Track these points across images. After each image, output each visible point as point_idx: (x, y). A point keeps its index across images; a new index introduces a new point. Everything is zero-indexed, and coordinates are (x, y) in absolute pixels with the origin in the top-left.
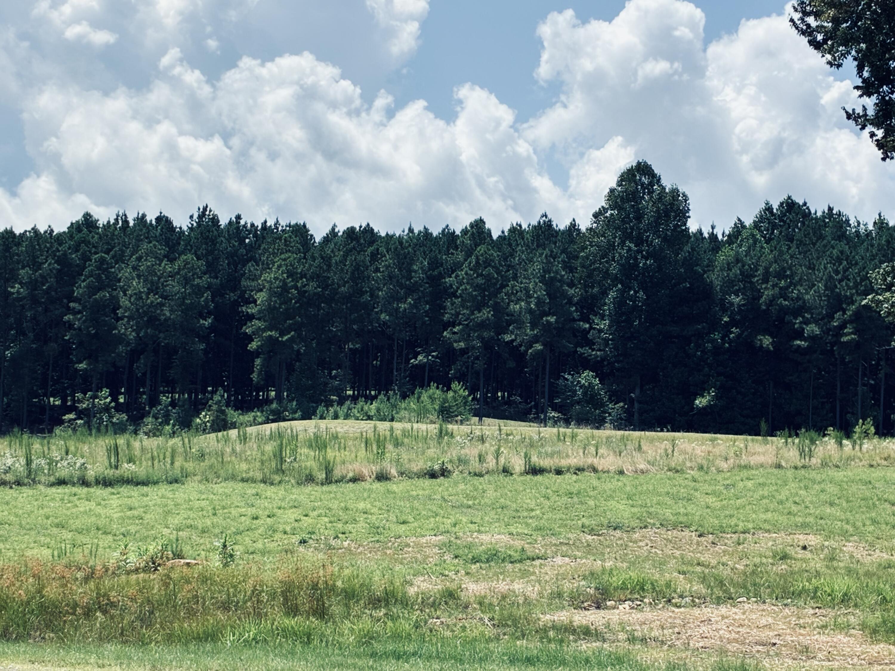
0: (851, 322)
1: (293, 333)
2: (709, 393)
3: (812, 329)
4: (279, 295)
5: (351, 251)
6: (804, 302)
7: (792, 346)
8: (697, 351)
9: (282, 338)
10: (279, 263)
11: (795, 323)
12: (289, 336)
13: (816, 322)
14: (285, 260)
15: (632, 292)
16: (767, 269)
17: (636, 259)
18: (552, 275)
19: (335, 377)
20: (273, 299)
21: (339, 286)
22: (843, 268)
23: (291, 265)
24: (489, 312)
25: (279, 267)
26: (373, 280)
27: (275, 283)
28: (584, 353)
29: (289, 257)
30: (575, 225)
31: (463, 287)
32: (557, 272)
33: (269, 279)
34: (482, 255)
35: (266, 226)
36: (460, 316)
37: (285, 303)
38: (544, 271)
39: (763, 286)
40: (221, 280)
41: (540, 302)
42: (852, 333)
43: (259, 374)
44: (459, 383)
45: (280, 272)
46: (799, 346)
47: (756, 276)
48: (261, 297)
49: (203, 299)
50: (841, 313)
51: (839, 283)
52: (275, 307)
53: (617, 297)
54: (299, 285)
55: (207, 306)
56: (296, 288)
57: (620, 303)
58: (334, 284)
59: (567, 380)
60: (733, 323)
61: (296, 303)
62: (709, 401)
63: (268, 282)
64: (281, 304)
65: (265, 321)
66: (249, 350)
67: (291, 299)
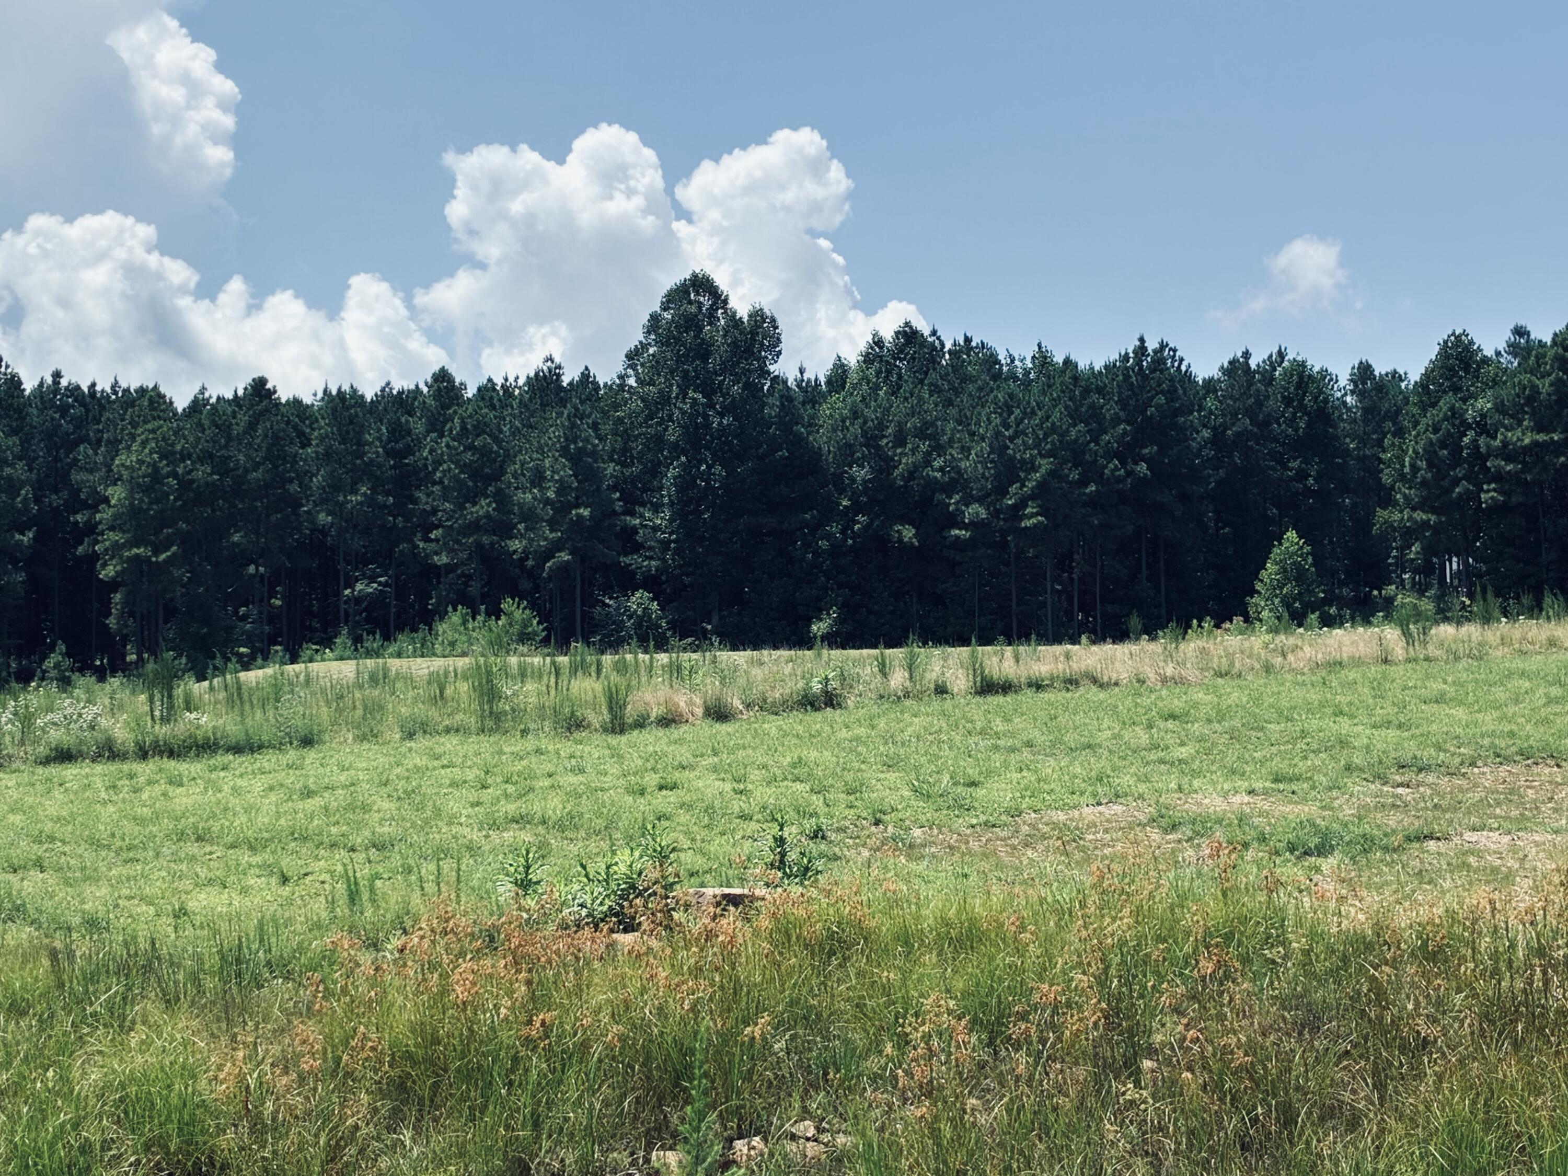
0: (1033, 497)
1: (174, 548)
2: (828, 614)
3: (975, 511)
4: (146, 490)
5: (262, 413)
6: (959, 473)
7: (945, 538)
8: (807, 553)
9: (157, 557)
10: (143, 437)
11: (950, 504)
12: (169, 553)
13: (980, 500)
14: (153, 431)
15: (703, 467)
16: (900, 425)
17: (706, 416)
18: (580, 444)
19: (244, 618)
20: (137, 496)
21: (247, 471)
22: (1016, 419)
23: (164, 439)
24: (489, 505)
25: (144, 443)
26: (301, 459)
27: (140, 469)
28: (631, 565)
29: (160, 427)
30: (588, 376)
31: (445, 466)
32: (586, 440)
33: (128, 463)
34: (470, 416)
35: (95, 392)
36: (440, 514)
37: (157, 501)
38: (566, 439)
39: (899, 451)
40: (38, 474)
41: (563, 488)
42: (1037, 514)
43: (120, 617)
44: (513, 599)
45: (147, 451)
46: (957, 537)
47: (884, 436)
48: (116, 494)
49: (19, 499)
50: (1018, 485)
51: (1011, 442)
52: (141, 509)
53: (680, 476)
54: (180, 471)
55: (27, 510)
56: (175, 475)
57: (685, 484)
58: (238, 469)
59: (609, 606)
60: (856, 508)
61: (176, 500)
62: (831, 626)
63: (127, 468)
64: (151, 503)
65: (124, 532)
66: (101, 580)
67: (168, 495)
